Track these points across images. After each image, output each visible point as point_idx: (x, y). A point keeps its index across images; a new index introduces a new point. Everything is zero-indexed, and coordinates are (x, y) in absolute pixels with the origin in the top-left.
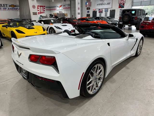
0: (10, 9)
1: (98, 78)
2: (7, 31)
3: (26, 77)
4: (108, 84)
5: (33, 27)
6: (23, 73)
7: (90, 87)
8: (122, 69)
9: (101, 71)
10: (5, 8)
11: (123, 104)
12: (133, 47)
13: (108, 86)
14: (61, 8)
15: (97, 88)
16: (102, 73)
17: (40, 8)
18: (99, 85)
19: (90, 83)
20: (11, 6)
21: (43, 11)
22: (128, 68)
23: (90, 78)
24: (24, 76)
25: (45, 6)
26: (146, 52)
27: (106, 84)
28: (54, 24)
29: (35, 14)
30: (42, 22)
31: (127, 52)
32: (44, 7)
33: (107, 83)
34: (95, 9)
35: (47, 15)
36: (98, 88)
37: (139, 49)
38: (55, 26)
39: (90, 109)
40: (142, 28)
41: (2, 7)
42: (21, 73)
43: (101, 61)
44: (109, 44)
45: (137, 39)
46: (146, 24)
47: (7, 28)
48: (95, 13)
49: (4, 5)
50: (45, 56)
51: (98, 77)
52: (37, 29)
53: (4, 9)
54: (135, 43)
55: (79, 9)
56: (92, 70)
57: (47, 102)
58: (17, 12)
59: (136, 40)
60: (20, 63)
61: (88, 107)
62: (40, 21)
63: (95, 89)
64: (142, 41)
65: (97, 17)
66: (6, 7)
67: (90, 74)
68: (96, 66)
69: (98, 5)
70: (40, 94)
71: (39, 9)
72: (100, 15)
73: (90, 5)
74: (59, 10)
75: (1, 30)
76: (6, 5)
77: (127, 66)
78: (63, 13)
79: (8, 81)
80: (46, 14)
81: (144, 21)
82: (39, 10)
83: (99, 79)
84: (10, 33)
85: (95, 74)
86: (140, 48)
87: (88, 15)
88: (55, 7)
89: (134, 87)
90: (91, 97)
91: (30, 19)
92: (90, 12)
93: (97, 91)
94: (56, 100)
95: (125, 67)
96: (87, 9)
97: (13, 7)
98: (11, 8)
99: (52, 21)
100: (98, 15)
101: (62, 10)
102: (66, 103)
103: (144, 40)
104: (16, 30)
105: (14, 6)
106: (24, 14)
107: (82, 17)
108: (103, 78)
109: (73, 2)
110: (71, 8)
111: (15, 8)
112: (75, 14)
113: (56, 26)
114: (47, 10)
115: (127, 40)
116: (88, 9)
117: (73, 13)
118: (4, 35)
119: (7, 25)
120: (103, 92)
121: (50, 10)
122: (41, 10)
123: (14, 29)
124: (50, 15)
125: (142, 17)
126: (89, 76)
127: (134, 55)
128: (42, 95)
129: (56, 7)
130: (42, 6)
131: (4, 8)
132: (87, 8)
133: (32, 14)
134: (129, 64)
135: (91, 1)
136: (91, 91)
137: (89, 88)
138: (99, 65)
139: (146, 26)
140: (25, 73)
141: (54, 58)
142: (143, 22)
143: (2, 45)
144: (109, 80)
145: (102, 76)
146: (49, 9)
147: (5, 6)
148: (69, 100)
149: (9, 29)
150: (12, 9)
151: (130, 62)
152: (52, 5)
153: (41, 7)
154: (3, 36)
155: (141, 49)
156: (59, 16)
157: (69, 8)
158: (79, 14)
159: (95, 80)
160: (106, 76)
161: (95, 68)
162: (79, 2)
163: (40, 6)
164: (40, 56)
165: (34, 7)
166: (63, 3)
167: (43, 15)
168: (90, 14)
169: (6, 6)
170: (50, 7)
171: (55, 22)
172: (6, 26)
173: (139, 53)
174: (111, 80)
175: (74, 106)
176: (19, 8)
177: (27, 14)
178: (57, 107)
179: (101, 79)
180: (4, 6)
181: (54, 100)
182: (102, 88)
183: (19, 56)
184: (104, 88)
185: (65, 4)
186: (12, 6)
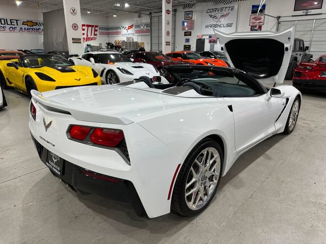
0: (23, 29)
1: (208, 178)
2: (18, 75)
3: (60, 171)
4: (228, 190)
5: (73, 67)
6: (52, 164)
7: (192, 194)
8: (257, 160)
9: (215, 162)
10: (13, 26)
11: (261, 231)
12: (280, 115)
13: (228, 193)
14: (131, 31)
15: (205, 198)
16: (217, 166)
17: (86, 30)
18: (211, 191)
19: (192, 187)
20: (26, 23)
21: (93, 36)
22: (269, 158)
23: (191, 177)
24: (55, 170)
25: (97, 26)
26: (305, 125)
28: (116, 63)
29: (76, 41)
30: (92, 59)
31: (267, 126)
32: (96, 28)
33: (226, 187)
34: (202, 36)
35: (100, 44)
36: (208, 197)
37: (291, 120)
38: (118, 68)
39: (191, 241)
40: (297, 77)
41: (7, 24)
42: (49, 162)
43: (214, 141)
44: (230, 108)
45: (288, 100)
46: (306, 69)
47: (17, 69)
48: (200, 42)
49: (12, 21)
50: (101, 129)
51: (208, 174)
52: (80, 72)
53: (11, 29)
54: (284, 106)
55: (168, 33)
56: (196, 160)
57: (100, 225)
58: (39, 35)
59: (285, 101)
60: (48, 142)
61: (187, 236)
62: (87, 57)
63: (201, 199)
64: (297, 103)
65: (205, 51)
66: (16, 26)
67: (192, 168)
68: (205, 152)
69: (207, 27)
70: (86, 207)
71: (85, 32)
72: (212, 47)
73: (191, 26)
74: (127, 34)
75: (3, 72)
76: (17, 20)
77: (268, 152)
78: (135, 41)
79: (18, 180)
80: (99, 41)
81: (301, 63)
82: (86, 34)
83: (211, 179)
84: (24, 80)
85: (202, 169)
86: (293, 116)
87: (187, 48)
88: (119, 28)
89: (281, 197)
90: (194, 216)
91: (65, 51)
92: (190, 41)
93: (205, 203)
94: (120, 222)
95: (263, 156)
96: (185, 35)
97: (31, 25)
98: (26, 27)
99: (112, 57)
100: (207, 48)
101: (133, 34)
102: (141, 227)
103: (302, 102)
104: (36, 73)
105: (34, 24)
106: (53, 41)
107: (174, 50)
108: (218, 178)
109: (155, 20)
110: (152, 32)
111: (34, 27)
112: (159, 44)
113: (121, 68)
114: (101, 33)
115: (268, 100)
116: (188, 34)
117: (155, 41)
118: (10, 83)
119: (16, 63)
120: (219, 207)
121: (108, 34)
122: (89, 34)
123: (32, 72)
124: (107, 45)
125: (299, 53)
126: (191, 171)
127: (282, 130)
128: (90, 211)
129: (121, 28)
130: (92, 26)
131: (12, 28)
132: (185, 33)
133: (70, 41)
134: (270, 149)
135: (193, 19)
136: (194, 203)
137: (189, 198)
138: (212, 150)
139: (306, 73)
140: (56, 163)
141: (120, 134)
143: (5, 104)
144: (229, 182)
145: (217, 173)
146: (107, 31)
147: (13, 23)
148: (147, 222)
149: (22, 71)
150: (27, 29)
151: (273, 145)
152: (111, 25)
153: (90, 28)
154: (8, 84)
155: (295, 120)
156: (126, 46)
157: (147, 31)
158: (168, 44)
159: (202, 180)
160: (225, 174)
161: (202, 155)
162: (168, 21)
163: (88, 26)
164: (92, 128)
165: (75, 27)
166: (136, 20)
167: (92, 43)
168: (190, 45)
169: (15, 23)
170: (108, 29)
171: (118, 60)
172: (15, 65)
173: (293, 126)
174: (235, 181)
175: (157, 233)
176: (42, 28)
177: (60, 40)
178: (123, 236)
179: (214, 180)
180: (11, 22)
181: (115, 221)
182: (215, 199)
183: (47, 127)
184: (220, 197)
185: (139, 23)
186: (29, 23)
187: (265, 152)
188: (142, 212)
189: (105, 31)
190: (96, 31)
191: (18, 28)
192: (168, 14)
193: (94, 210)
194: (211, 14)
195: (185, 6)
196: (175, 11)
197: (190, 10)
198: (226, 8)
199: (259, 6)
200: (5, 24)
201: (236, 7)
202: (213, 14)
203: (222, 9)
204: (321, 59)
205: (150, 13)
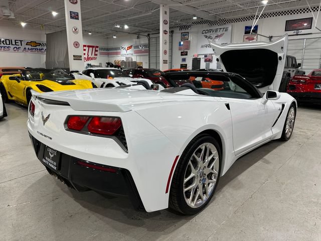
0: (27, 49)
1: (207, 175)
2: (19, 88)
3: (56, 166)
4: (227, 192)
5: (73, 81)
6: (49, 160)
7: (191, 189)
8: (255, 164)
9: (213, 159)
10: (17, 47)
11: (262, 229)
12: (277, 120)
13: (227, 194)
14: (130, 51)
15: (205, 198)
16: (215, 164)
17: (87, 50)
18: (210, 189)
19: (190, 182)
20: (30, 44)
21: (93, 56)
22: (268, 162)
23: (189, 172)
24: (51, 165)
25: (97, 47)
26: (302, 133)
27: (222, 190)
28: (115, 78)
30: (92, 74)
32: (97, 49)
33: (224, 188)
34: (198, 55)
35: (100, 64)
36: (206, 196)
37: (287, 127)
38: (118, 82)
40: (291, 90)
41: (12, 44)
42: (45, 159)
43: (211, 136)
44: (228, 106)
45: (283, 106)
46: (300, 82)
47: (19, 82)
48: (196, 62)
49: (17, 41)
50: (99, 118)
51: (207, 171)
52: (81, 85)
53: (15, 49)
54: (280, 111)
55: (165, 52)
56: (194, 154)
57: (95, 223)
58: (42, 55)
59: (281, 107)
60: (45, 136)
61: (185, 234)
62: (87, 73)
63: (200, 197)
64: (292, 110)
65: (201, 68)
66: (20, 46)
67: (190, 162)
68: (203, 147)
69: (202, 47)
70: (81, 207)
71: (86, 52)
72: (208, 66)
73: (188, 47)
74: (126, 54)
75: (6, 86)
76: (21, 41)
77: (266, 157)
78: (133, 60)
79: (13, 182)
80: (99, 62)
81: (294, 76)
82: (86, 54)
83: (210, 176)
84: (25, 92)
85: (201, 164)
86: (289, 123)
87: (184, 66)
88: (119, 49)
89: (282, 197)
90: (193, 215)
91: (66, 67)
92: (187, 60)
93: (204, 202)
95: (261, 160)
96: (182, 55)
97: (34, 46)
98: (30, 47)
99: (112, 73)
100: (203, 65)
101: (132, 54)
102: (138, 225)
103: (297, 111)
104: (37, 85)
105: (37, 44)
106: (54, 59)
107: (171, 67)
108: (217, 175)
109: (153, 41)
110: (150, 52)
111: (38, 47)
112: (157, 63)
113: (120, 82)
114: (101, 54)
115: (265, 103)
116: (184, 54)
117: (153, 60)
118: (12, 96)
119: (19, 77)
120: (218, 206)
121: (108, 54)
122: (90, 54)
123: (33, 85)
124: (106, 65)
125: (292, 69)
126: (189, 166)
127: (279, 137)
128: (86, 210)
129: (121, 48)
130: (93, 47)
132: (182, 52)
133: (71, 58)
134: (269, 154)
135: (189, 40)
136: (193, 200)
137: (188, 193)
138: (210, 146)
139: (300, 86)
140: (53, 159)
142: (294, 78)
143: (5, 114)
144: (229, 184)
145: (216, 172)
146: (107, 52)
147: (17, 44)
148: (144, 220)
149: (23, 84)
150: (31, 49)
151: (270, 152)
152: (111, 45)
153: (91, 49)
154: (9, 98)
155: (292, 127)
156: (125, 66)
157: (145, 52)
158: (165, 62)
159: (201, 177)
161: (200, 150)
162: (165, 40)
163: (89, 47)
164: (90, 117)
165: (76, 45)
166: (135, 41)
167: (92, 62)
168: (186, 65)
169: (19, 44)
170: (108, 49)
171: (117, 76)
172: (18, 79)
173: (290, 133)
174: (234, 182)
175: (155, 231)
176: (45, 48)
177: (62, 59)
178: (119, 233)
179: (213, 178)
180: (16, 43)
181: (111, 220)
182: (214, 199)
184: (219, 197)
185: (138, 44)
186: (32, 44)
187: (263, 157)
188: (139, 206)
189: (105, 51)
190: (96, 51)
191: (22, 48)
192: (166, 34)
193: (90, 209)
194: (206, 34)
195: (181, 28)
196: (172, 32)
197: (186, 31)
198: (220, 29)
199: (251, 27)
200: (10, 44)
201: (230, 28)
202: (208, 35)
203: (216, 30)
204: (313, 73)
205: (149, 35)
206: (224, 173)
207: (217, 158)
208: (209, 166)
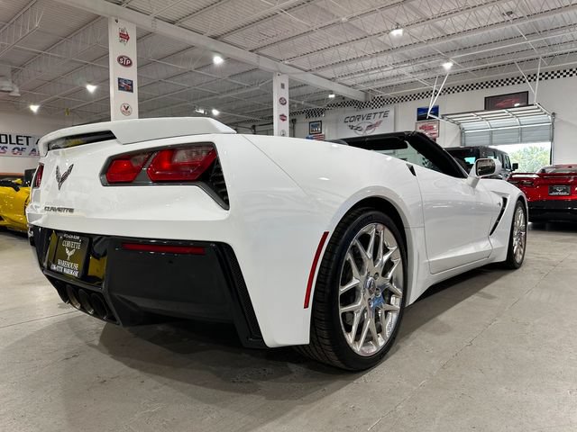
0: (37, 151)
1: (381, 291)
3: (78, 270)
4: (421, 337)
6: (64, 263)
7: (352, 313)
10: (20, 147)
12: (497, 223)
13: (422, 342)
24: (67, 272)
27: (411, 336)
36: (383, 338)
37: (515, 242)
39: (359, 409)
41: (11, 143)
42: (56, 264)
44: (411, 169)
45: (505, 200)
47: (17, 190)
49: (20, 138)
51: (381, 284)
53: (16, 150)
54: (501, 208)
56: (356, 240)
57: (156, 391)
59: (500, 199)
63: (370, 336)
64: (521, 213)
66: (25, 146)
67: (349, 257)
68: (371, 230)
76: (27, 137)
77: (484, 290)
86: (518, 236)
89: (530, 343)
90: (358, 371)
94: (200, 385)
115: (474, 184)
119: (18, 184)
126: (348, 262)
127: (503, 257)
131: (18, 149)
135: (323, 133)
140: (72, 258)
145: (398, 290)
147: (20, 142)
148: (259, 384)
149: (25, 193)
155: (523, 245)
159: (370, 293)
162: (283, 131)
169: (25, 142)
172: (15, 186)
173: (521, 256)
178: (206, 405)
179: (393, 303)
180: (18, 140)
183: (62, 179)
188: (251, 332)
191: (29, 149)
192: (284, 120)
194: (351, 124)
195: (310, 113)
196: (293, 121)
197: (318, 119)
198: (375, 114)
199: (428, 109)
200: (6, 143)
201: (391, 114)
202: (355, 124)
203: (369, 117)
205: (254, 127)
206: (412, 299)
207: (397, 261)
208: (384, 274)
